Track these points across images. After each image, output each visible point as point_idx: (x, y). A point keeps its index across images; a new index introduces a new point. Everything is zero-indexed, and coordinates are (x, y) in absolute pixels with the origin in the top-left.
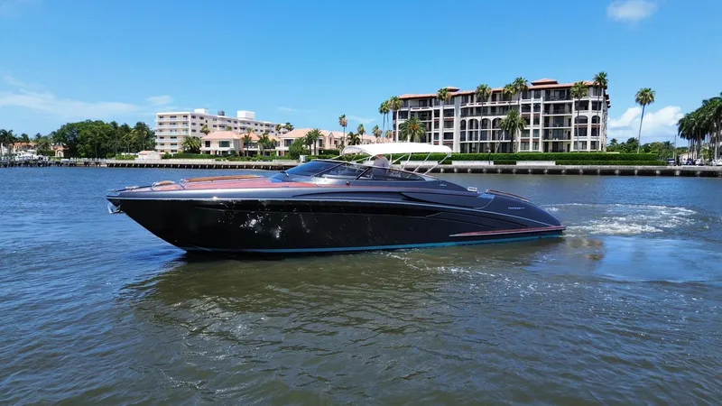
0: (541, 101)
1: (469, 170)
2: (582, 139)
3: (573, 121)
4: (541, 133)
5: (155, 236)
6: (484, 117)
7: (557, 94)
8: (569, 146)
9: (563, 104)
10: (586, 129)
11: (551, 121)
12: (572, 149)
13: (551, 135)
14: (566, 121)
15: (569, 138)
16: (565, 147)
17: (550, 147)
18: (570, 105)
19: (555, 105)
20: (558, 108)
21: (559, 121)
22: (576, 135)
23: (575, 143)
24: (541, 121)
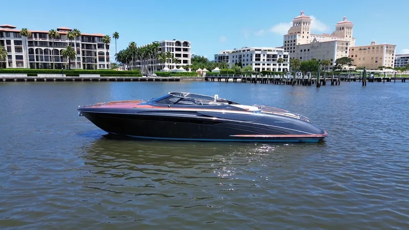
0: (80, 42)
1: (55, 80)
2: (102, 63)
3: (97, 54)
4: (81, 59)
5: (94, 125)
6: (46, 48)
7: (87, 39)
8: (96, 66)
9: (91, 44)
10: (104, 58)
11: (85, 53)
12: (98, 68)
13: (86, 60)
14: (93, 54)
15: (96, 62)
16: (94, 67)
17: (86, 67)
18: (95, 45)
19: (86, 44)
20: (88, 46)
21: (89, 53)
22: (99, 61)
23: (100, 65)
24: (81, 53)
